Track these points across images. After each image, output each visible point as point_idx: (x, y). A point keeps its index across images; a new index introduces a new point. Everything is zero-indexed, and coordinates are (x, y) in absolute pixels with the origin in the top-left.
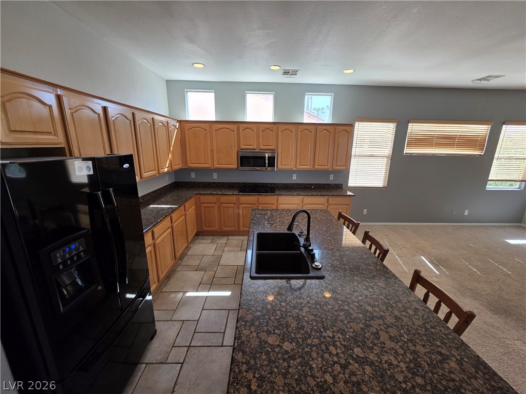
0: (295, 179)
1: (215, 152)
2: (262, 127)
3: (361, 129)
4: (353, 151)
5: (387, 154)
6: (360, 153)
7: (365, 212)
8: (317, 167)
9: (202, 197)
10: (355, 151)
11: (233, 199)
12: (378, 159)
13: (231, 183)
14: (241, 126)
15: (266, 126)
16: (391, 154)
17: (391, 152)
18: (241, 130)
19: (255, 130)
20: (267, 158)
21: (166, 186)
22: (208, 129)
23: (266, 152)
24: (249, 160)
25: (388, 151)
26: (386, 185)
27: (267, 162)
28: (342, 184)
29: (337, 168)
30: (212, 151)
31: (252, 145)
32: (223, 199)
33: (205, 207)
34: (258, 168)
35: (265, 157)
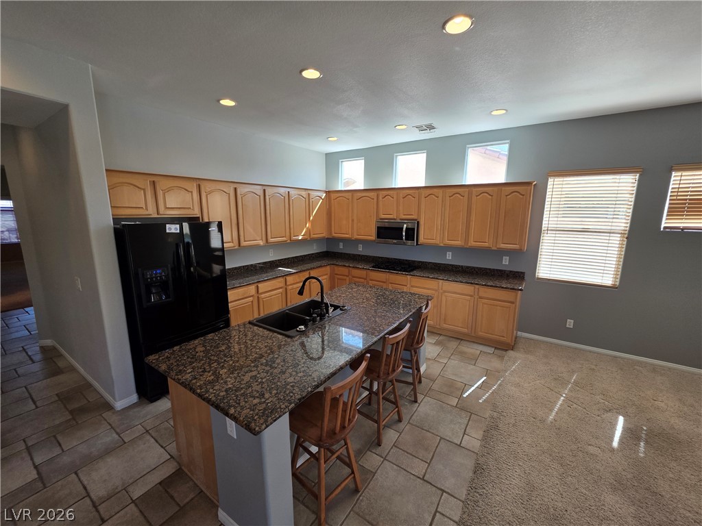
0: (449, 258)
1: (355, 221)
2: (402, 193)
3: (559, 189)
4: (544, 222)
5: (623, 228)
6: (558, 226)
7: (570, 323)
8: (472, 243)
9: (336, 268)
10: (548, 220)
11: (363, 273)
12: (595, 236)
14: (382, 194)
15: (408, 192)
16: (628, 229)
17: (628, 225)
18: (381, 198)
19: (395, 197)
20: (404, 229)
21: (313, 254)
22: (350, 198)
23: (405, 223)
24: (388, 232)
25: (623, 222)
26: (618, 284)
27: (404, 234)
28: (523, 273)
29: (503, 246)
30: (353, 220)
31: (393, 213)
32: (356, 272)
33: (338, 279)
34: (395, 241)
35: (402, 228)
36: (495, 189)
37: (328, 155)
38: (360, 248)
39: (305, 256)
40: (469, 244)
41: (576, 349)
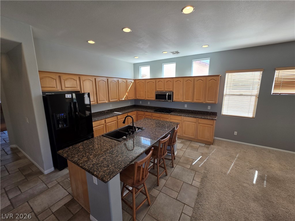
0: (186, 107)
1: (146, 92)
2: (166, 80)
3: (230, 78)
4: (224, 92)
5: (256, 94)
6: (230, 93)
7: (236, 133)
8: (195, 101)
9: (139, 112)
10: (226, 91)
11: (150, 114)
12: (245, 97)
13: (155, 107)
14: (157, 80)
15: (168, 79)
16: (258, 94)
17: (258, 92)
18: (157, 82)
19: (163, 82)
20: (167, 95)
21: (129, 106)
22: (144, 82)
23: (167, 93)
24: (160, 96)
25: (256, 91)
26: (254, 116)
27: (167, 97)
28: (217, 113)
29: (208, 102)
30: (145, 92)
31: (162, 88)
32: (147, 113)
33: (140, 116)
34: (163, 100)
36: (205, 78)
37: (135, 65)
38: (149, 103)
39: (125, 107)
40: (194, 101)
41: (238, 144)
